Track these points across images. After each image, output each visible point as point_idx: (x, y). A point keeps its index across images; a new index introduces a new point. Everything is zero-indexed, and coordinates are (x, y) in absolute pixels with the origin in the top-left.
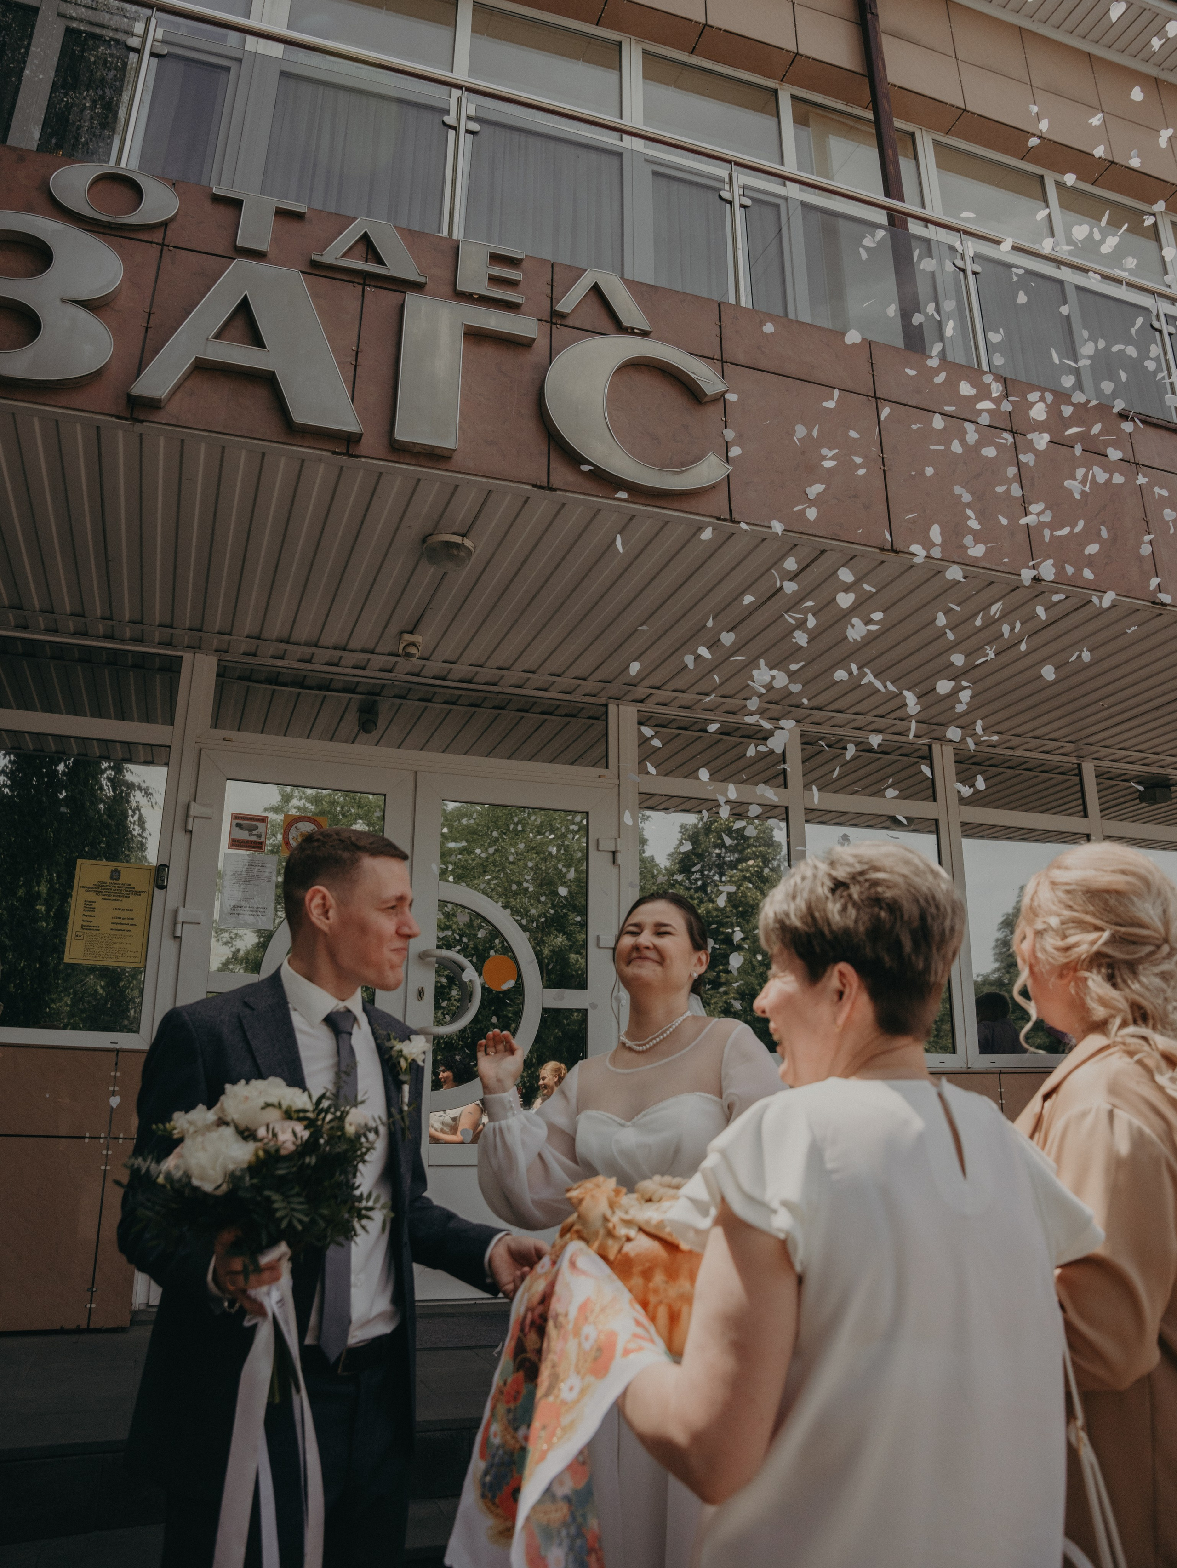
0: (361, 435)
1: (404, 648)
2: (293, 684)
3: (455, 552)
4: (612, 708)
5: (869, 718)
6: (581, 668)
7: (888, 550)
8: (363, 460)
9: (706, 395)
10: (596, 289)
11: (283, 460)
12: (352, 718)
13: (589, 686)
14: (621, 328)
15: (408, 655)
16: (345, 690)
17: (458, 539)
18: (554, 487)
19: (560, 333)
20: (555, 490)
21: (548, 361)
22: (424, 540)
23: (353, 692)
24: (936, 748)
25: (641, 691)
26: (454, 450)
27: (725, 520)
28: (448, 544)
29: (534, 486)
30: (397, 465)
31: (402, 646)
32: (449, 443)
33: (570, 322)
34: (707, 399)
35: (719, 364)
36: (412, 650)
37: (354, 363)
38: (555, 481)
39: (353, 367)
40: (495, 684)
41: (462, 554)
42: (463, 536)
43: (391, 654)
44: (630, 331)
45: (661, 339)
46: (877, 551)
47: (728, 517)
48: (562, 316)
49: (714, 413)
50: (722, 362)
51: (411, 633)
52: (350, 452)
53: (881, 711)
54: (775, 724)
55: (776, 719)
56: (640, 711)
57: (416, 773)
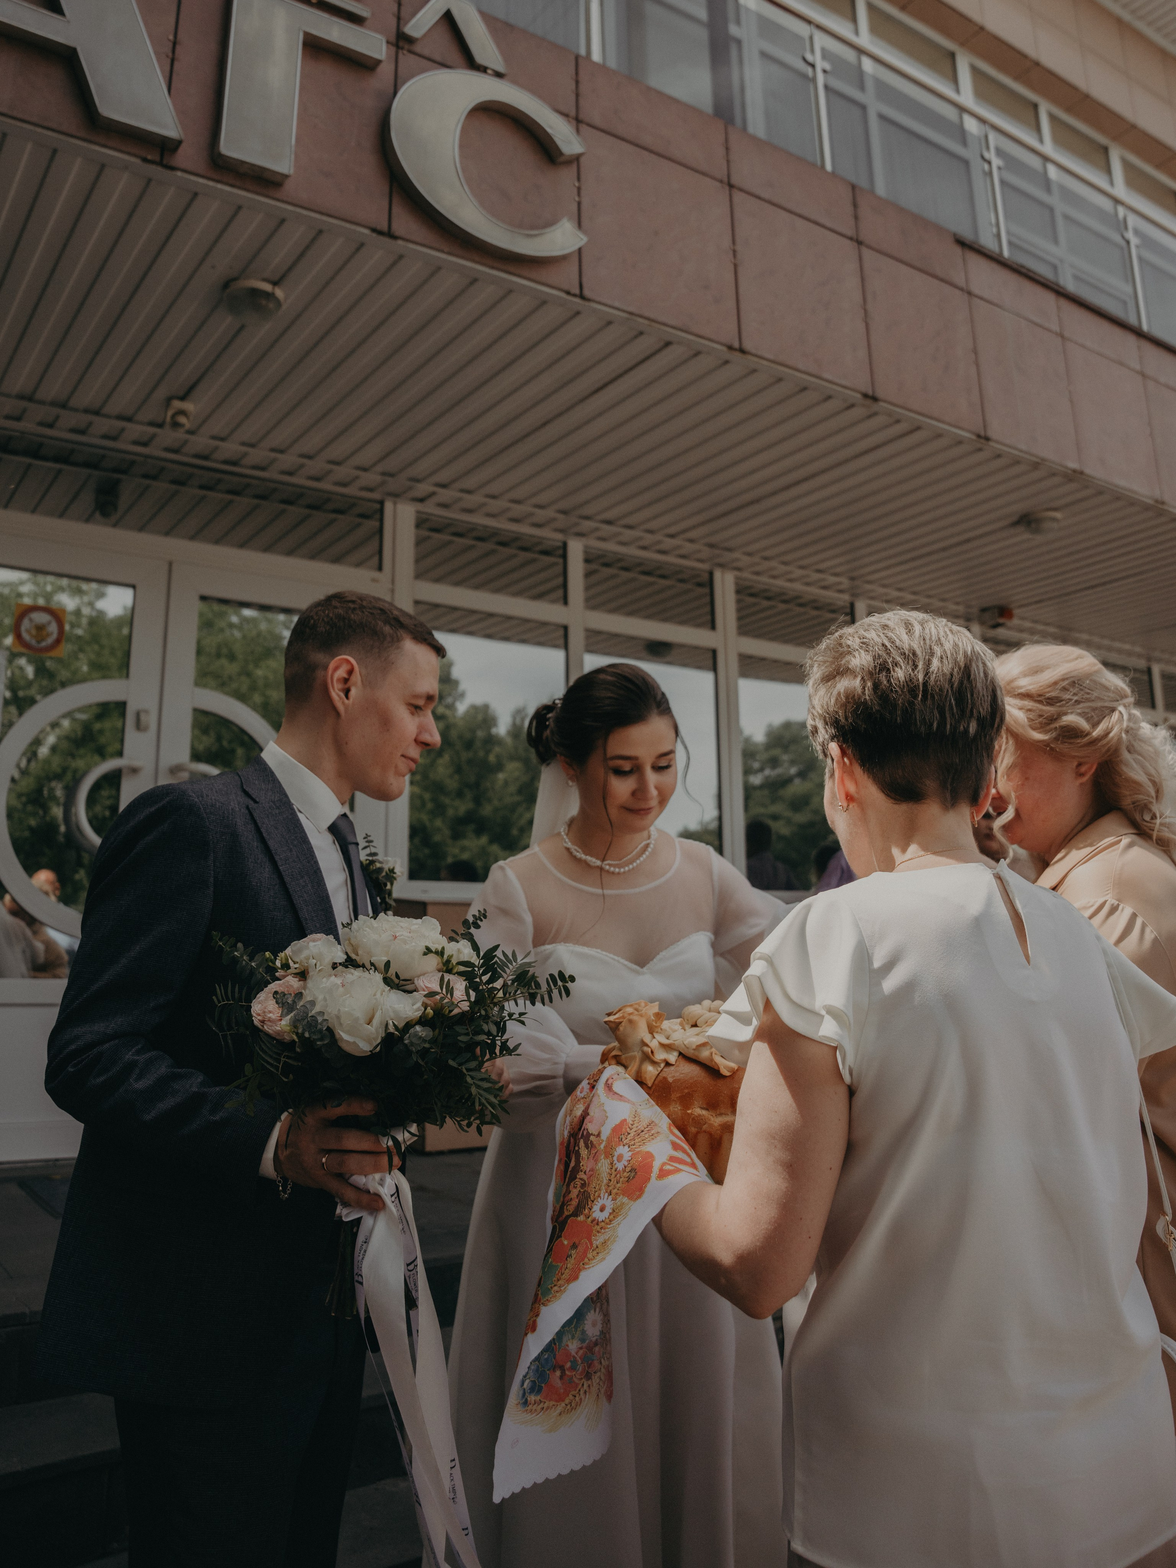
0: (179, 142)
1: (173, 416)
2: (26, 453)
3: (264, 302)
4: (389, 506)
6: (366, 457)
7: (735, 350)
8: (179, 174)
9: (561, 154)
10: (448, 18)
11: (79, 161)
12: (87, 498)
13: (371, 478)
14: (471, 63)
15: (176, 425)
16: (87, 465)
17: (267, 287)
18: (397, 233)
19: (407, 61)
20: (394, 237)
21: (392, 90)
22: (226, 285)
23: (95, 466)
24: (718, 575)
25: (423, 489)
26: (286, 176)
27: (574, 295)
28: (255, 293)
29: (374, 230)
30: (219, 186)
31: (170, 413)
32: (283, 165)
33: (418, 48)
34: (562, 159)
35: (574, 122)
36: (182, 420)
37: (170, 55)
38: (399, 227)
39: (169, 61)
40: (263, 469)
41: (271, 305)
42: (275, 284)
43: (152, 424)
44: (483, 69)
45: (515, 82)
46: (724, 349)
47: (577, 291)
48: (410, 40)
49: (567, 175)
50: (578, 121)
51: (183, 398)
52: (165, 162)
53: (672, 530)
54: (559, 536)
55: (561, 531)
56: (418, 512)
57: (170, 564)
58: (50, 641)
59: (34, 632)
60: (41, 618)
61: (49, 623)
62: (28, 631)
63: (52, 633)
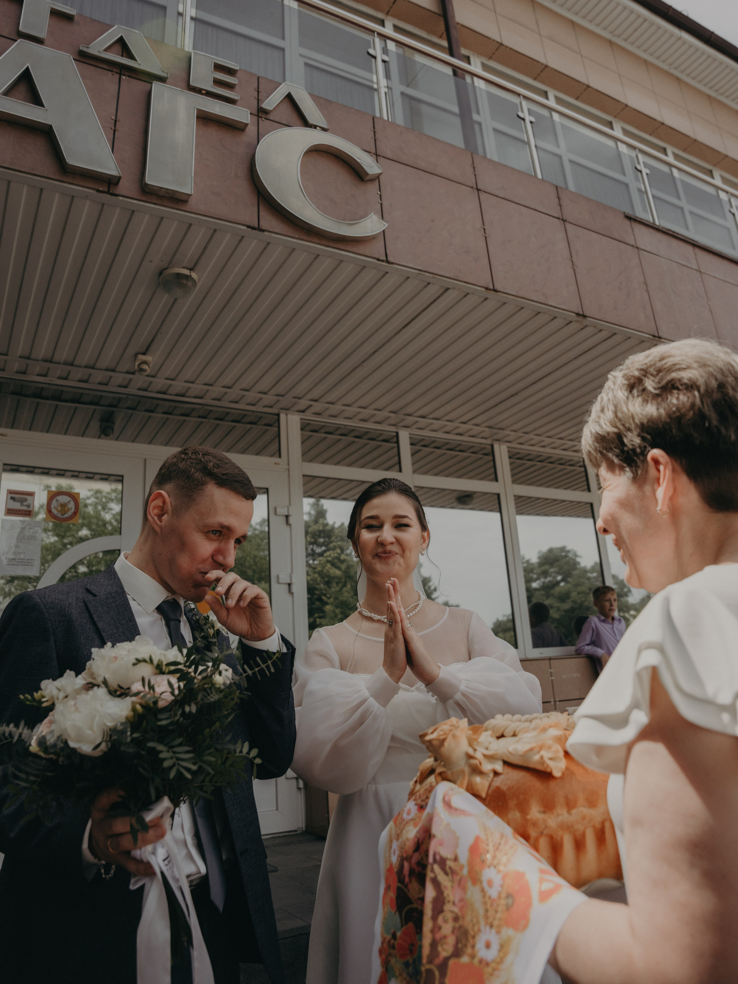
0: (120, 178)
1: (139, 365)
2: (54, 398)
3: (185, 282)
4: (283, 417)
5: (456, 424)
6: (264, 385)
7: (491, 290)
8: (121, 198)
9: (367, 174)
10: (289, 97)
11: (57, 196)
12: (95, 425)
13: (269, 399)
14: (306, 123)
15: (141, 370)
16: (91, 403)
17: (187, 272)
18: (264, 228)
19: (264, 124)
20: (263, 231)
21: (257, 142)
22: (161, 273)
23: (97, 404)
24: (496, 446)
25: (303, 403)
26: (190, 195)
27: (382, 261)
28: (179, 276)
29: (249, 227)
30: (147, 204)
31: (137, 364)
32: (187, 189)
33: (271, 117)
34: (368, 178)
35: (375, 156)
36: (145, 367)
37: (113, 128)
38: (264, 224)
39: (112, 131)
40: (201, 398)
41: (190, 283)
42: (191, 269)
43: (127, 372)
44: (314, 127)
45: (335, 133)
46: (484, 289)
47: (384, 259)
48: (266, 112)
49: (373, 188)
50: (377, 156)
51: (144, 354)
52: (111, 191)
53: (464, 419)
54: (393, 429)
55: (394, 425)
56: (301, 419)
57: (145, 460)
58: (70, 513)
59: (59, 509)
60: (63, 499)
61: (69, 502)
62: (56, 509)
63: (71, 509)
